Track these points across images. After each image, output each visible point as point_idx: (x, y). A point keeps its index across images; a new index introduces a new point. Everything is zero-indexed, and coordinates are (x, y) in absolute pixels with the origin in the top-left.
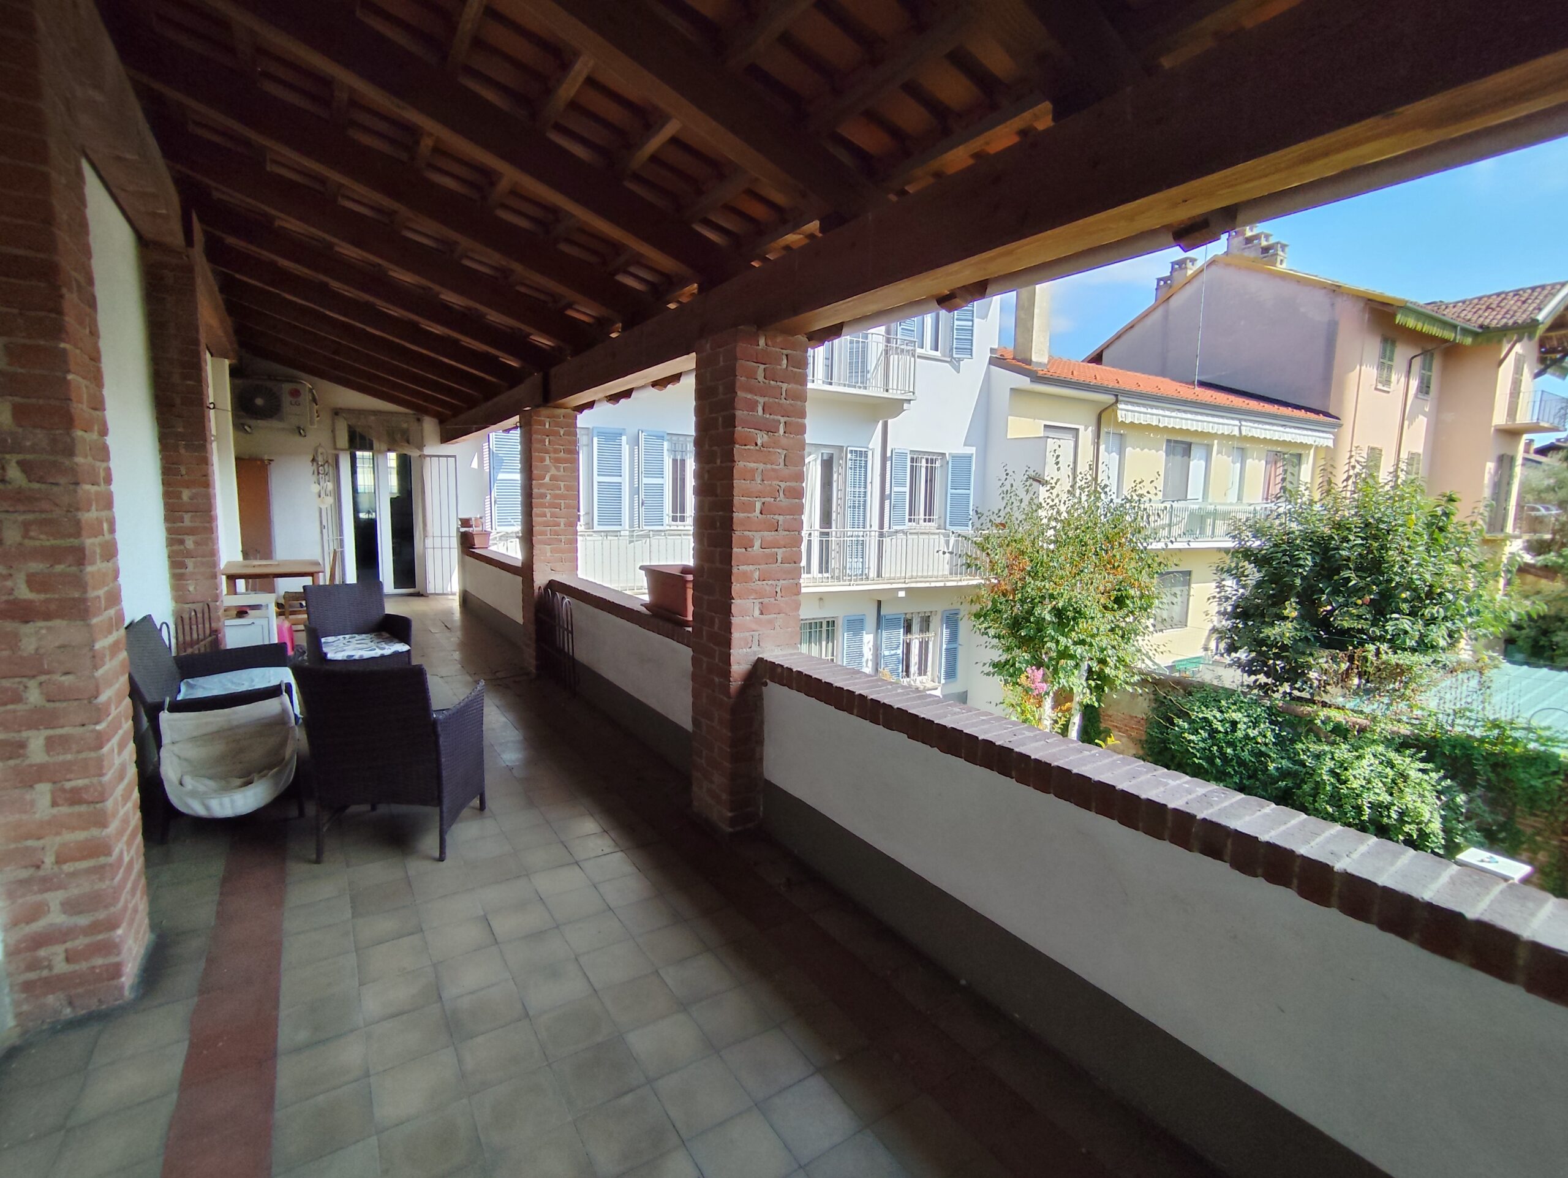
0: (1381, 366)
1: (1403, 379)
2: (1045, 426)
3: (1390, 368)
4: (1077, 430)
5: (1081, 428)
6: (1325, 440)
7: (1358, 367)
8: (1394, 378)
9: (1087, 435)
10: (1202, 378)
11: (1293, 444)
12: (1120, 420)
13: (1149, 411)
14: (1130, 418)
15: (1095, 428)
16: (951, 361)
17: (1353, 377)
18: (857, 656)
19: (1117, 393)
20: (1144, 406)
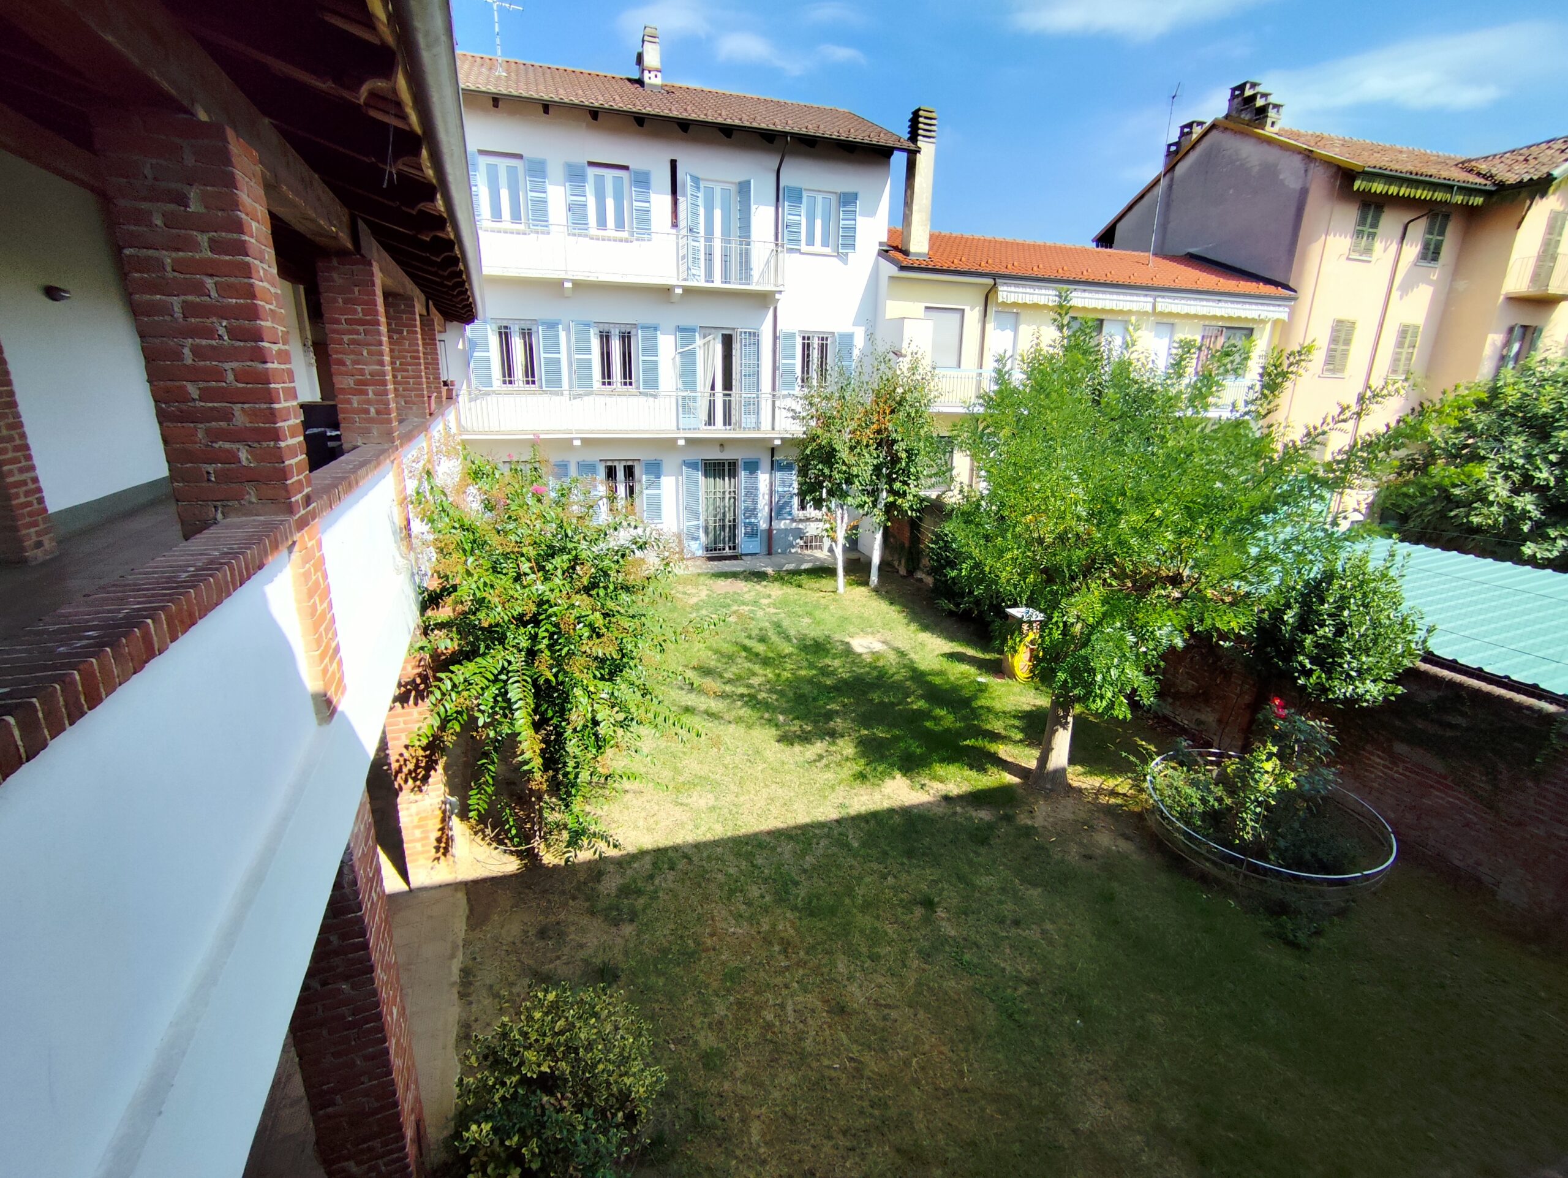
0: (1359, 234)
1: (1394, 247)
2: (927, 308)
3: (1372, 236)
4: (963, 310)
5: (967, 309)
6: (1277, 312)
7: (1323, 237)
8: (1378, 245)
9: (973, 315)
10: (1192, 250)
11: (1230, 318)
12: (1000, 300)
13: (1037, 291)
14: (1012, 299)
15: (982, 308)
16: (838, 255)
17: (1315, 248)
18: (753, 490)
19: (995, 276)
20: (1031, 287)
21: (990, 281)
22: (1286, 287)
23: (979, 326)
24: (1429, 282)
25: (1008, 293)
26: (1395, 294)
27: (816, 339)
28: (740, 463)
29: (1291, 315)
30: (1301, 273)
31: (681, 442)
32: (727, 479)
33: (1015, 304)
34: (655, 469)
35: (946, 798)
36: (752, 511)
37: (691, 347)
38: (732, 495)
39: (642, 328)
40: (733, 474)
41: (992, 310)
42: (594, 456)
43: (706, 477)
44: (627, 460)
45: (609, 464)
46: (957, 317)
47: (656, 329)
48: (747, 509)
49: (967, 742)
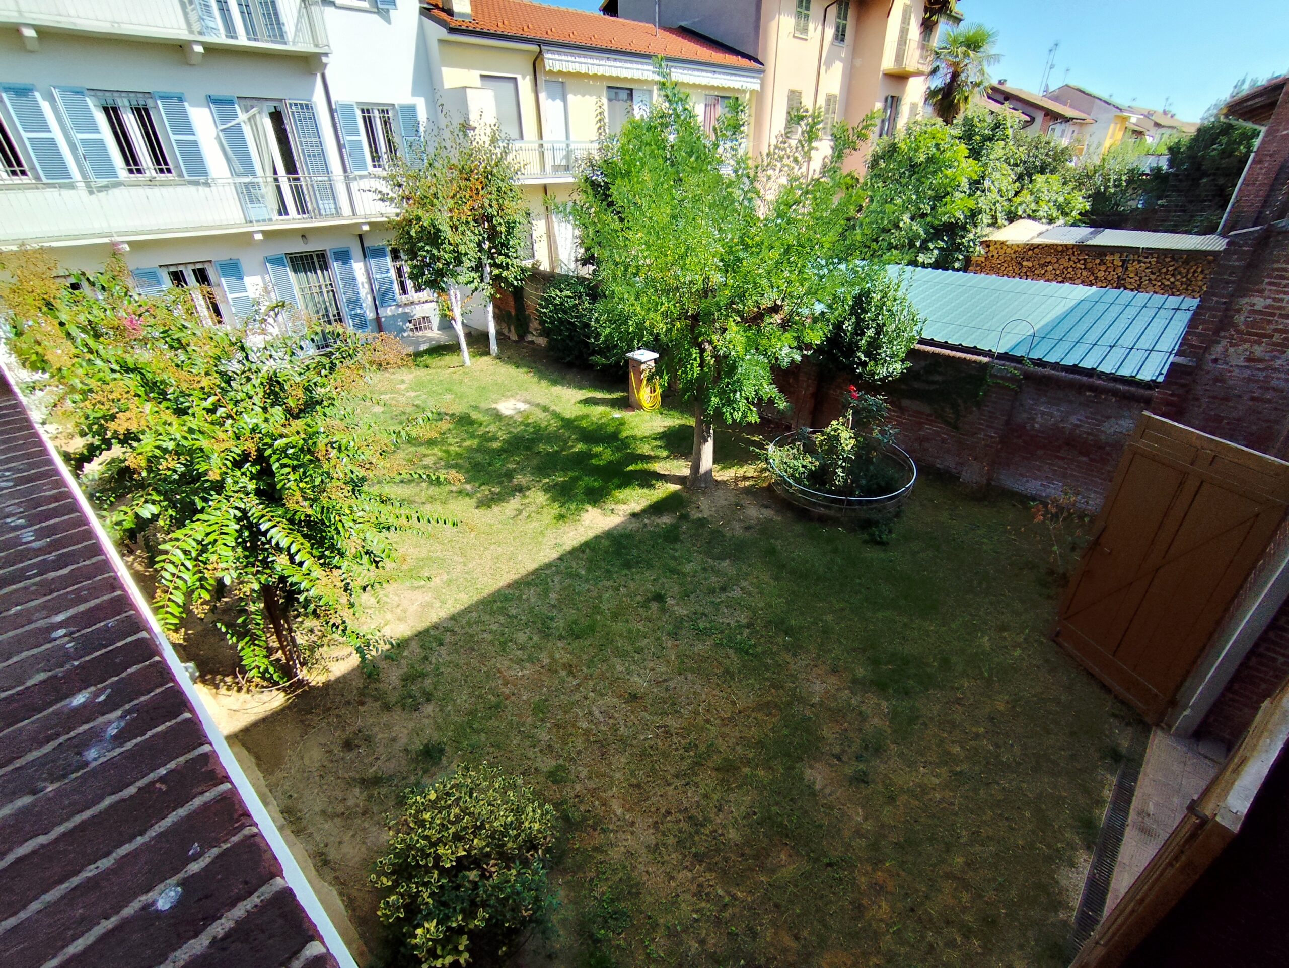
0: (799, 14)
1: (820, 28)
2: (482, 76)
3: (807, 17)
4: (515, 79)
5: (519, 78)
7: (778, 16)
8: (811, 26)
9: (525, 84)
10: (683, 24)
11: (723, 89)
12: (548, 69)
13: (578, 59)
14: (557, 67)
15: (532, 77)
16: (379, 12)
17: (774, 25)
18: (351, 281)
19: (539, 43)
20: (572, 55)
21: (535, 48)
22: (757, 61)
23: (532, 96)
24: (841, 60)
25: (554, 61)
26: (823, 68)
27: (376, 112)
28: (329, 255)
29: (762, 85)
30: (765, 49)
31: (258, 237)
32: (319, 272)
33: (560, 73)
34: (233, 269)
35: (634, 515)
36: (355, 302)
37: (233, 123)
38: (330, 288)
39: (162, 98)
40: (325, 267)
41: (541, 78)
42: (151, 262)
43: (295, 271)
44: (194, 263)
45: (173, 269)
46: (510, 86)
47: (181, 99)
48: (349, 302)
49: (630, 468)
